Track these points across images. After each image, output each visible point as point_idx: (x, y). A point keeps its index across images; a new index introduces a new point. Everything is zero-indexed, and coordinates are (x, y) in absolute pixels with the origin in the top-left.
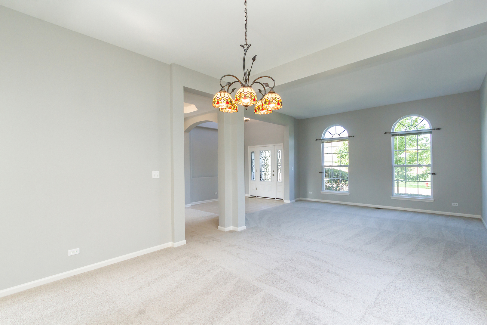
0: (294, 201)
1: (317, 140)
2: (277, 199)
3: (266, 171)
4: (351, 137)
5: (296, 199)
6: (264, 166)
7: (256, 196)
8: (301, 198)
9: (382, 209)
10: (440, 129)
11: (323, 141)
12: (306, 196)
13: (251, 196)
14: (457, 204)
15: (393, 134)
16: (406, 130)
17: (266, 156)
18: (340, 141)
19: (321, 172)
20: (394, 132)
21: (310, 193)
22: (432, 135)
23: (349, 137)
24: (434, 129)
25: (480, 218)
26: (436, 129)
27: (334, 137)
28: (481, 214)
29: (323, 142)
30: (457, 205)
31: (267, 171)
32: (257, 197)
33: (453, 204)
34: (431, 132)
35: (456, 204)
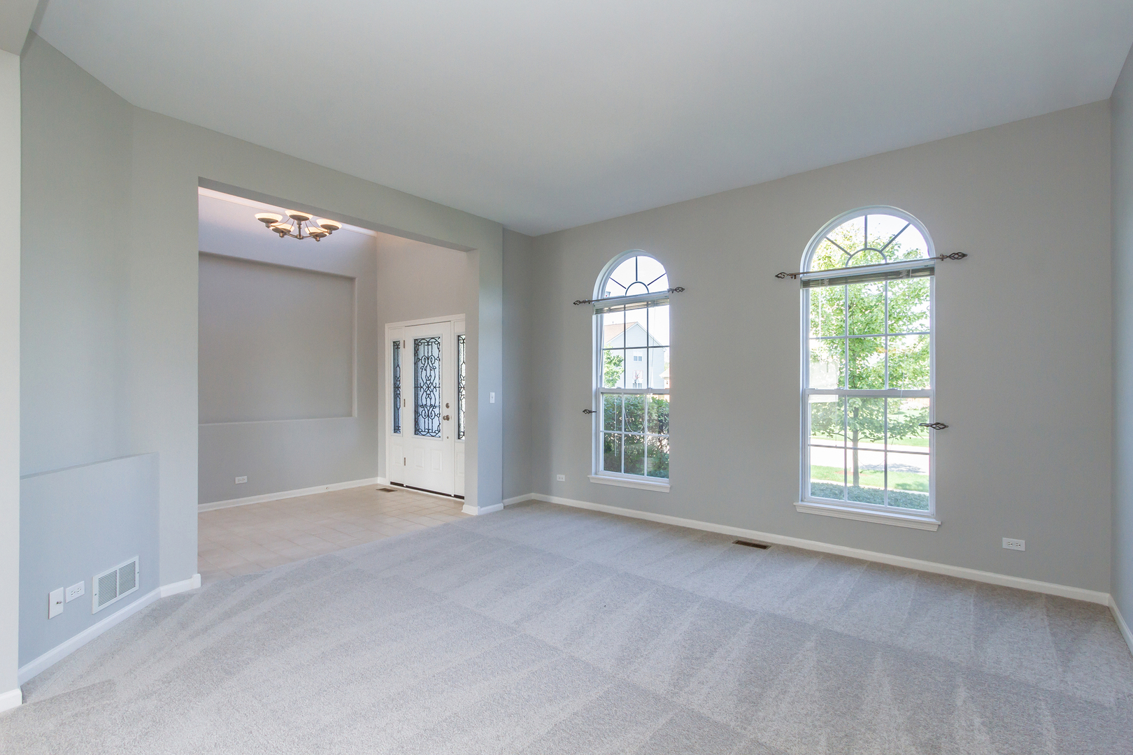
0: (500, 506)
1: (580, 302)
2: (456, 496)
3: (428, 404)
4: (676, 290)
5: (509, 501)
6: (425, 387)
7: (402, 485)
8: (534, 496)
9: (764, 547)
10: (964, 255)
11: (598, 305)
12: (547, 490)
13: (392, 483)
14: (1023, 542)
15: (805, 278)
16: (850, 265)
17: (430, 354)
18: (647, 306)
19: (590, 412)
20: (811, 271)
21: (561, 478)
22: (936, 279)
23: (672, 290)
24: (943, 258)
25: (1106, 603)
26: (950, 257)
27: (631, 293)
28: (1114, 588)
29: (600, 311)
30: (1023, 548)
31: (433, 403)
32: (407, 487)
33: (1008, 543)
34: (930, 270)
35: (1018, 544)
